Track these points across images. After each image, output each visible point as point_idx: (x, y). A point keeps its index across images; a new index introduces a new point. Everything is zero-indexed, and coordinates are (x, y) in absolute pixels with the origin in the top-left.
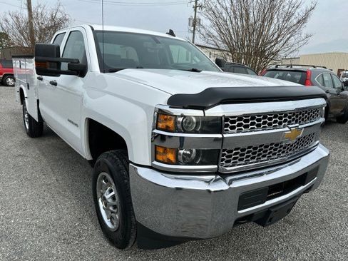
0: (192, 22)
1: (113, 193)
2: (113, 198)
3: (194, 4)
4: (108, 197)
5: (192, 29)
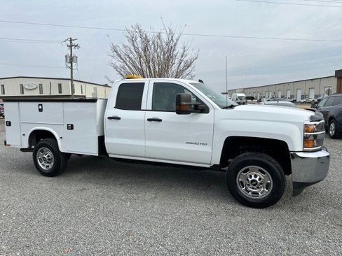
0: (68, 59)
1: (258, 176)
2: (260, 179)
3: (69, 43)
4: (257, 179)
5: (70, 65)
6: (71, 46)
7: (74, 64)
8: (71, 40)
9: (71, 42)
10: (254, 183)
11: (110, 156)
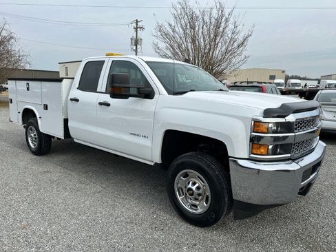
0: (134, 41)
1: (197, 185)
2: (198, 188)
3: (135, 25)
4: (194, 188)
5: (135, 48)
6: (136, 29)
7: (138, 47)
8: (137, 22)
9: (137, 24)
10: (191, 192)
11: (75, 140)
